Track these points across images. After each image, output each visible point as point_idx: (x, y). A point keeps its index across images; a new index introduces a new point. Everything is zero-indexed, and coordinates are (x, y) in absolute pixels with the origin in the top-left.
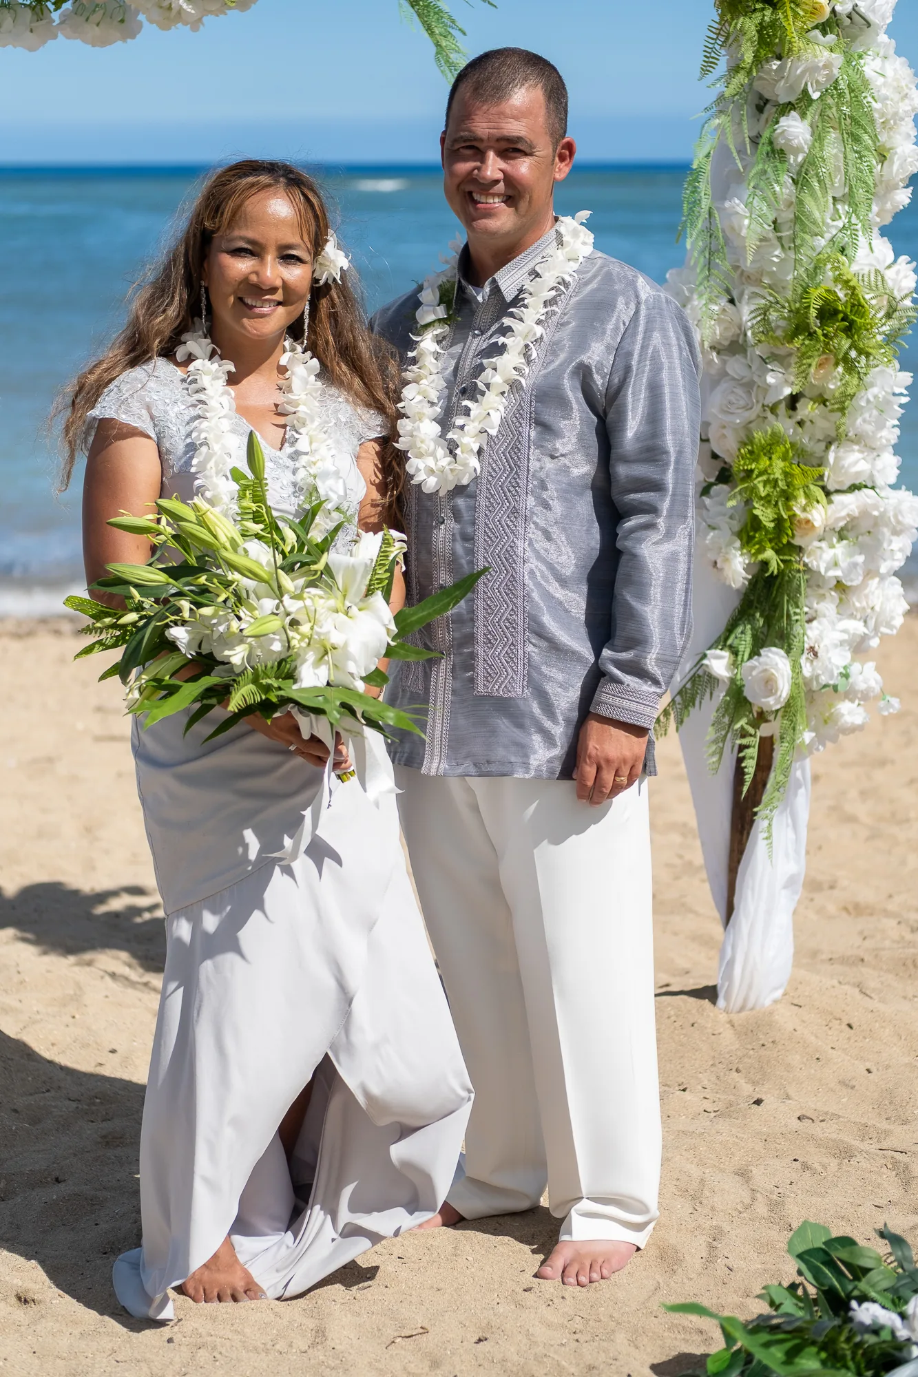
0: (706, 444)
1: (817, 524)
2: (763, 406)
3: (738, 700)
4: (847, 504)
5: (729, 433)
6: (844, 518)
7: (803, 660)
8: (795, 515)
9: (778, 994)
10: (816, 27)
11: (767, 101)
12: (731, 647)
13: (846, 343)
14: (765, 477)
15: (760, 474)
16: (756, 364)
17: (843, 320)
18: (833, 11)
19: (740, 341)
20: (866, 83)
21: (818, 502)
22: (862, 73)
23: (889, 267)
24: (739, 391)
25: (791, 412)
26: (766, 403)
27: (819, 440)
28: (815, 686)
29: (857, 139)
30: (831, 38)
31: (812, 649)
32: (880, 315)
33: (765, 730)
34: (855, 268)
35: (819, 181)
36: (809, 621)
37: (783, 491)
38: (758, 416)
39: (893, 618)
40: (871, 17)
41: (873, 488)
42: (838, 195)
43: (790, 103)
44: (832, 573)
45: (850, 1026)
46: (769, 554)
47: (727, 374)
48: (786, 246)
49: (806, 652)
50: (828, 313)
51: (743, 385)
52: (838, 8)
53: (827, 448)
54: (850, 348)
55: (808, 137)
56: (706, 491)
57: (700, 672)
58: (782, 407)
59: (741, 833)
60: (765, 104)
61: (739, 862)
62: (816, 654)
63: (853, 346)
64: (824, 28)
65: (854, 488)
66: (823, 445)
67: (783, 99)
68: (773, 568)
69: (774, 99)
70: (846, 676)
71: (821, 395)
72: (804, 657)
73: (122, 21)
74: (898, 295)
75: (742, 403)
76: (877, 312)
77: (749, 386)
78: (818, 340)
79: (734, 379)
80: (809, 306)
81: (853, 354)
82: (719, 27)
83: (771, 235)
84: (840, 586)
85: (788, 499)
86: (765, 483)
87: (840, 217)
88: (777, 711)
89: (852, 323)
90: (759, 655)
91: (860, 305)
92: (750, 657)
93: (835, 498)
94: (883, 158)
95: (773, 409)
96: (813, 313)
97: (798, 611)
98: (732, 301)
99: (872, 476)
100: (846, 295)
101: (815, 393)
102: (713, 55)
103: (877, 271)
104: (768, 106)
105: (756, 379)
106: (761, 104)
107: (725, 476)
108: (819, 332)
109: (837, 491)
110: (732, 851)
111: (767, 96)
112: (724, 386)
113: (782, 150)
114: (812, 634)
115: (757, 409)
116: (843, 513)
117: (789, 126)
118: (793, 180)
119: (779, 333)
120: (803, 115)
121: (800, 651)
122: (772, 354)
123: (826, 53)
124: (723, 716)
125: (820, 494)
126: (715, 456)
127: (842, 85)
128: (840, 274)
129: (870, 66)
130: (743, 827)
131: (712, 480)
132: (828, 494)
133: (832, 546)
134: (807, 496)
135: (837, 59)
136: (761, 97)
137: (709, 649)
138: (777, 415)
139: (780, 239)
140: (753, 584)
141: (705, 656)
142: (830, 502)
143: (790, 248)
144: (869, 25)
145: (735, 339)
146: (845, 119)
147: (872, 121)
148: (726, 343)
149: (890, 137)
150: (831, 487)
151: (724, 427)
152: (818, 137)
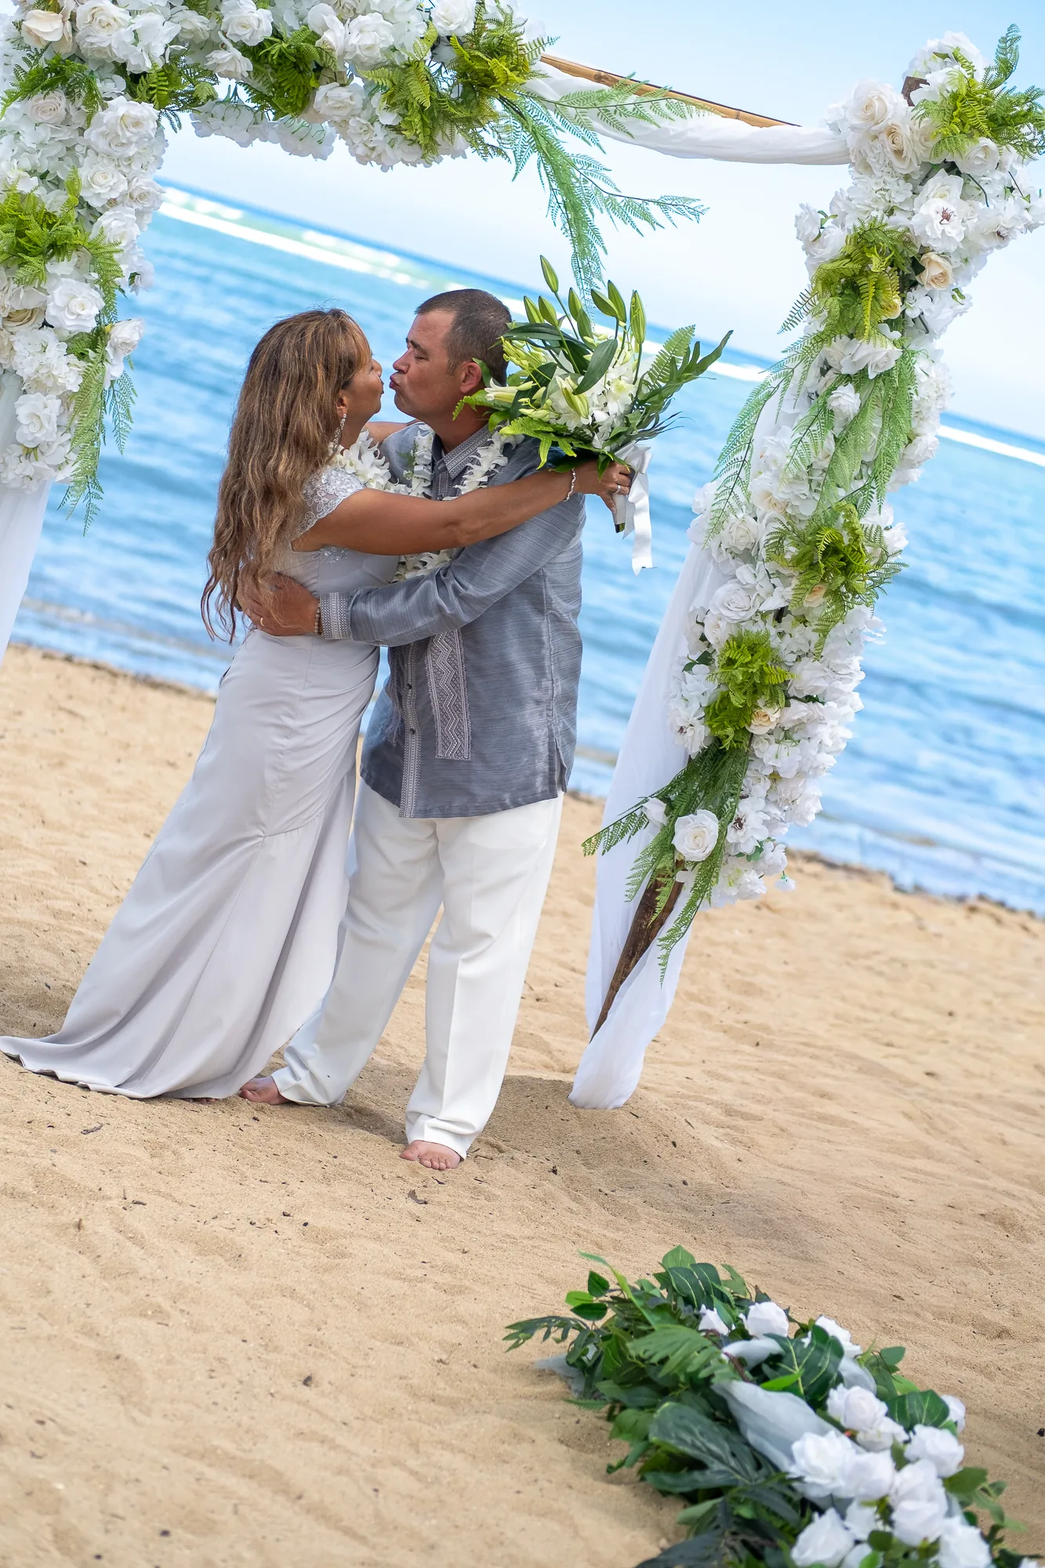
0: (700, 626)
1: (772, 720)
2: (757, 611)
3: (665, 844)
4: (799, 710)
5: (722, 624)
6: (794, 721)
7: (729, 827)
8: (757, 707)
9: (623, 1101)
10: (886, 322)
11: (830, 368)
12: (669, 799)
13: (841, 579)
14: (745, 669)
15: (742, 665)
16: (762, 575)
17: (842, 560)
18: (903, 312)
19: (753, 553)
20: (913, 377)
21: (778, 703)
22: (911, 369)
23: (887, 529)
24: (742, 593)
25: (776, 623)
26: (761, 609)
27: (792, 652)
28: (733, 852)
29: (896, 422)
30: (896, 335)
31: (739, 820)
32: (872, 563)
33: (680, 876)
34: (862, 521)
35: (855, 446)
36: (743, 797)
37: (754, 685)
38: (751, 619)
39: (807, 813)
40: (930, 325)
41: (823, 703)
42: (867, 460)
43: (848, 375)
44: (770, 763)
45: (674, 1144)
46: (730, 731)
47: (735, 577)
48: (813, 488)
49: (734, 821)
50: (833, 550)
51: (743, 589)
52: (908, 312)
53: (799, 658)
54: (842, 584)
55: (857, 408)
56: (688, 667)
57: (638, 813)
58: (772, 616)
59: (631, 958)
60: (828, 370)
61: (621, 982)
62: (741, 825)
63: (846, 584)
64: (893, 324)
65: (809, 699)
66: (794, 658)
67: (844, 371)
68: (726, 744)
69: (837, 368)
70: (759, 850)
71: (803, 616)
72: (731, 824)
73: (320, 142)
74: (890, 551)
75: (741, 605)
76: (870, 560)
77: (749, 590)
78: (818, 571)
79: (739, 582)
80: (820, 541)
81: (844, 589)
82: (809, 296)
83: (805, 477)
84: (775, 777)
85: (755, 692)
86: (744, 673)
87: (862, 478)
88: (696, 863)
89: (849, 563)
90: (694, 812)
91: (859, 551)
92: (685, 814)
93: (792, 701)
94: (910, 441)
95: (764, 615)
96: (822, 547)
97: (736, 786)
98: (756, 519)
99: (825, 692)
100: (850, 540)
101: (800, 613)
102: (797, 316)
103: (879, 528)
104: (830, 372)
105: (758, 587)
106: (825, 369)
107: (705, 659)
108: (823, 566)
109: (795, 698)
110: (618, 971)
111: (831, 363)
112: (731, 585)
113: (832, 411)
114: (744, 808)
115: (753, 612)
116: (796, 717)
117: (843, 394)
118: (835, 437)
119: (788, 556)
120: (857, 389)
121: (729, 819)
122: (777, 571)
123: (890, 346)
124: (649, 855)
125: (782, 699)
126: (703, 638)
127: (895, 373)
128: (850, 522)
129: (920, 365)
130: (633, 954)
131: (695, 658)
132: (787, 698)
133: (778, 742)
134: (771, 695)
135: (897, 353)
136: (826, 363)
137: (651, 796)
138: (765, 623)
139: (810, 481)
140: (704, 753)
141: (646, 800)
142: (788, 705)
143: (815, 491)
144: (927, 332)
145: (749, 547)
146: (889, 402)
147: (910, 409)
148: (742, 548)
149: (919, 426)
150: (791, 692)
151: (720, 619)
152: (863, 408)
